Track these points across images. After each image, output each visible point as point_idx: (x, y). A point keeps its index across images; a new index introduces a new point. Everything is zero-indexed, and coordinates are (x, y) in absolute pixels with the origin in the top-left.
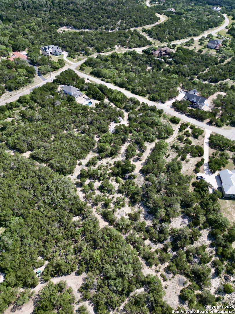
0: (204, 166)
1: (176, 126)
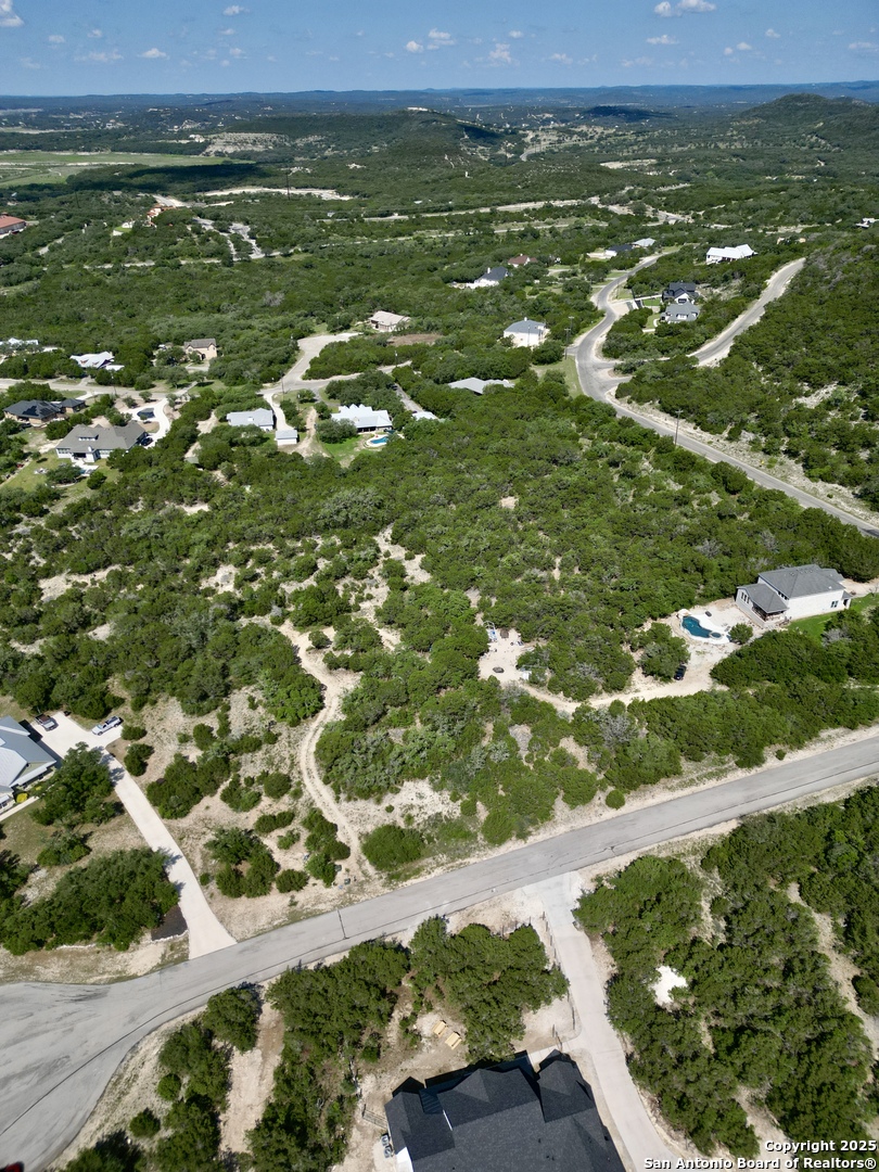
0: (120, 766)
1: (356, 828)
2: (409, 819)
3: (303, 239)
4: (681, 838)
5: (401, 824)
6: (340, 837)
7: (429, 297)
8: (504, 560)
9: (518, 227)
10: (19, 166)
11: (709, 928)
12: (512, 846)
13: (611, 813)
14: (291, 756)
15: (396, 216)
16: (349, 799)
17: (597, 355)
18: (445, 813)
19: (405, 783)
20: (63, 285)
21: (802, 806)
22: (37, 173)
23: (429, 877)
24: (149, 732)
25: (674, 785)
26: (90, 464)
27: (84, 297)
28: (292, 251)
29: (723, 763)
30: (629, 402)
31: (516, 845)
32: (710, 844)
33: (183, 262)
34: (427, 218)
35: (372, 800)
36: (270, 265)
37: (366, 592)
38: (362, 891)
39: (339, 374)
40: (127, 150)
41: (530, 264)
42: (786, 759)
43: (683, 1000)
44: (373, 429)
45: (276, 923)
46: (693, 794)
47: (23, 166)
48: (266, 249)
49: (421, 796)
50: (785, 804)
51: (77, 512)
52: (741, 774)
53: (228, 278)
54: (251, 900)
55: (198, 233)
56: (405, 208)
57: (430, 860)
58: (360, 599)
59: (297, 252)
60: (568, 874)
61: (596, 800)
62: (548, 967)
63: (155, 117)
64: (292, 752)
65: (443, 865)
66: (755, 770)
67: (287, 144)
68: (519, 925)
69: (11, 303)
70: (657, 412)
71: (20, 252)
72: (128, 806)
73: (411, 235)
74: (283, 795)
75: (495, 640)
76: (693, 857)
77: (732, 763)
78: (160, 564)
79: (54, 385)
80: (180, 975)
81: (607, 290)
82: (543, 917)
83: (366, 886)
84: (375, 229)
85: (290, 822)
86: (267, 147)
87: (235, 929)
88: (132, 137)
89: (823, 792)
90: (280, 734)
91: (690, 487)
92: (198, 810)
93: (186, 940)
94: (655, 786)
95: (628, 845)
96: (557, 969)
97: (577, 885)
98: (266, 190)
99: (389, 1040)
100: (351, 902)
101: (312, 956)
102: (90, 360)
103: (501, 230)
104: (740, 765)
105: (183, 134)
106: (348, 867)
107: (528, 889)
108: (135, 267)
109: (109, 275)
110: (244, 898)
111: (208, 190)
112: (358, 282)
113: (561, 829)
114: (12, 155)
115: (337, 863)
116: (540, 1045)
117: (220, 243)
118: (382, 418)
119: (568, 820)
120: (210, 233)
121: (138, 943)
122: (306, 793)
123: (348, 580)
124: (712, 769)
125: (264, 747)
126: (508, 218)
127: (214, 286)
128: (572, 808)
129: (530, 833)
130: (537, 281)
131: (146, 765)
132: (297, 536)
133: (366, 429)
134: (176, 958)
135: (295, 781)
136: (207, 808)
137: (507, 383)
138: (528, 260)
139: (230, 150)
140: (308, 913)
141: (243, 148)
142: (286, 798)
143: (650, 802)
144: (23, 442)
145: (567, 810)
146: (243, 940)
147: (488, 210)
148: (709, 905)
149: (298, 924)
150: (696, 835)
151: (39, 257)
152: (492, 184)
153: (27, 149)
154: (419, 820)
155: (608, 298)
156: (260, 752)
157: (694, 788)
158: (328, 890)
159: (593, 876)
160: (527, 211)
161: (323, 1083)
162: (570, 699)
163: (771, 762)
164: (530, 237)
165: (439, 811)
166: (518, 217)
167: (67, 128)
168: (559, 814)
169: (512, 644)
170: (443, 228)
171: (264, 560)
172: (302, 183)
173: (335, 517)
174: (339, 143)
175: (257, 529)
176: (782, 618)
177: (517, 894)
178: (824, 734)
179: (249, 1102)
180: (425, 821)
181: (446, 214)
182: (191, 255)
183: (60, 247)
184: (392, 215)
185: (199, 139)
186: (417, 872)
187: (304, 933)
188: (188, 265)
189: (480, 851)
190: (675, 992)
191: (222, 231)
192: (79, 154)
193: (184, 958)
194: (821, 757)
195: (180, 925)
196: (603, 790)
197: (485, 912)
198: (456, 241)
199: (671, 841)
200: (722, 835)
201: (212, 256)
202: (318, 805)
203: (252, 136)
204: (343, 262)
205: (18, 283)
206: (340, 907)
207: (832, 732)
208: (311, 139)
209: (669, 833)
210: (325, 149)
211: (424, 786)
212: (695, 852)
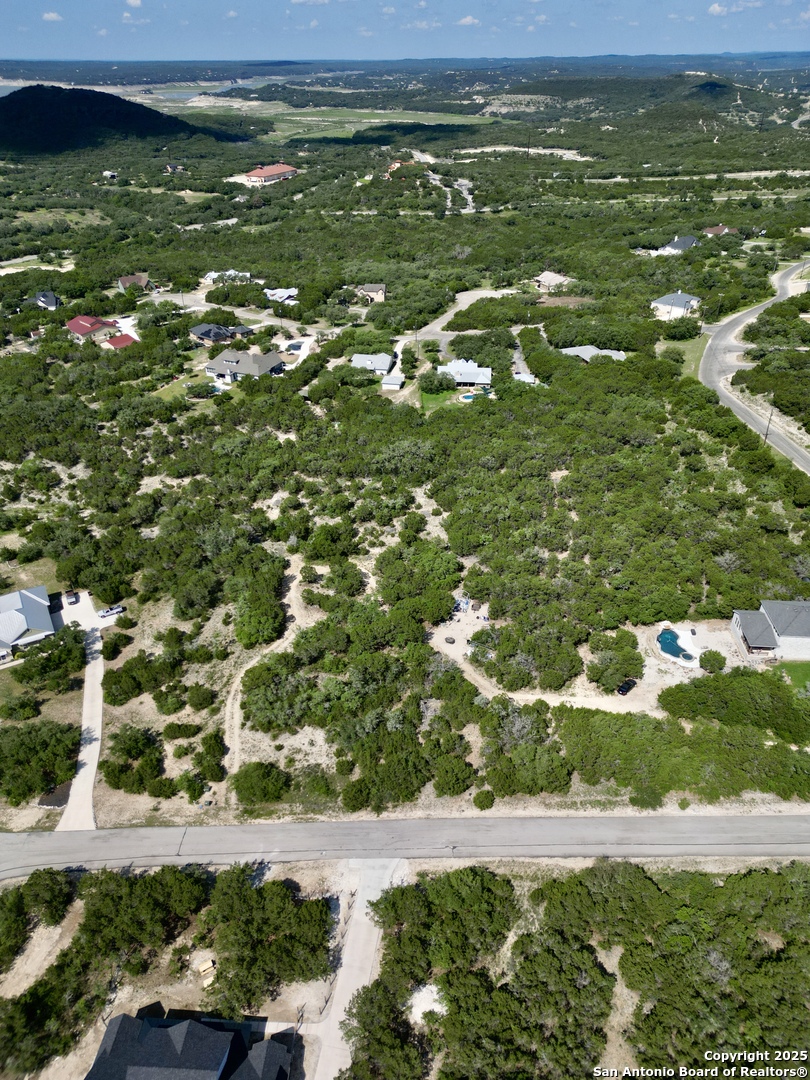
0: (100, 649)
1: (243, 757)
2: (291, 761)
3: (518, 197)
4: (527, 860)
5: (282, 765)
6: (226, 762)
7: (605, 261)
8: (516, 533)
9: (743, 195)
10: (324, 121)
11: (502, 963)
12: (365, 816)
13: (475, 812)
14: (231, 675)
15: (619, 179)
16: (253, 728)
17: (736, 338)
18: (324, 766)
19: (306, 727)
20: (296, 228)
21: (677, 865)
22: (336, 127)
23: (277, 821)
24: (140, 624)
25: (553, 802)
26: (227, 384)
27: (309, 239)
28: (502, 208)
29: (617, 795)
30: (742, 391)
31: (369, 816)
32: (554, 876)
33: (402, 213)
34: (648, 182)
35: (270, 735)
36: (477, 220)
37: (382, 538)
38: (216, 816)
39: (475, 328)
40: (417, 109)
41: (727, 234)
42: (689, 811)
43: (436, 1026)
44: (472, 384)
45: (134, 822)
46: (568, 817)
47: (327, 121)
48: (480, 205)
49: (312, 743)
50: (660, 859)
51: (195, 424)
52: (631, 812)
53: (434, 229)
54: (127, 795)
55: (425, 187)
56: (630, 171)
57: (287, 806)
58: (373, 545)
59: (507, 209)
60: (398, 860)
61: (466, 795)
62: (331, 945)
63: (451, 79)
64: (233, 672)
65: (295, 814)
66: (648, 813)
67: (558, 106)
68: (328, 895)
69: (252, 239)
70: (767, 405)
71: (279, 196)
72: (87, 685)
73: (624, 198)
74: (203, 709)
75: (465, 611)
76: (529, 883)
77: (626, 798)
78: (229, 480)
79: (239, 312)
80: (43, 841)
81: (797, 267)
82: (353, 895)
83: (221, 813)
84: (590, 190)
85: (194, 734)
86: (538, 108)
87: (102, 816)
88: (424, 97)
89: (709, 858)
90: (233, 653)
91: (754, 492)
92: (133, 703)
93: (61, 814)
94: (533, 798)
95: (471, 850)
96: (338, 950)
97: (402, 873)
98: (516, 149)
99: (161, 961)
100: (201, 824)
101: (143, 862)
102: (279, 294)
103: (720, 198)
104: (634, 802)
105: (468, 96)
106: (219, 790)
107: (354, 863)
108: (362, 215)
109: (337, 220)
110: (122, 791)
111: (464, 148)
112: (551, 241)
113: (419, 813)
114: (323, 111)
115: (210, 784)
116: (280, 1018)
117: (439, 197)
118: (484, 376)
119: (428, 807)
120: (436, 188)
121: (28, 803)
122: (222, 713)
123: (373, 524)
124: (602, 798)
125: (214, 661)
126: (734, 185)
127: (418, 236)
128: (439, 796)
129: (386, 809)
130: (724, 253)
131: (120, 652)
132: (352, 476)
133: (465, 384)
134: (46, 826)
135: (221, 698)
136: (141, 703)
137: (620, 356)
138: (726, 230)
139: (504, 110)
140: (163, 822)
141: (516, 109)
142: (204, 713)
143: (520, 812)
144: (188, 359)
145: (432, 797)
146: (103, 828)
147: (713, 177)
148: (516, 938)
149: (149, 829)
150: (545, 861)
151: (293, 201)
152: (736, 151)
153: (335, 106)
154: (298, 765)
155: (792, 277)
156: (209, 665)
157: (572, 812)
158: (190, 806)
159: (419, 869)
160: (757, 179)
161: (91, 978)
162: (501, 686)
163: (670, 808)
164: (749, 206)
165: (319, 762)
166: (746, 185)
167: (376, 88)
168: (423, 797)
169: (478, 618)
170: (661, 193)
171: (314, 492)
172: (551, 143)
173: (387, 464)
174: (608, 105)
175: (320, 462)
176: (771, 654)
177: (342, 865)
178: (747, 795)
179: (29, 971)
180: (303, 768)
181: (669, 179)
182: (411, 207)
183: (312, 193)
184: (615, 177)
185: (480, 100)
186: (270, 814)
187: (149, 838)
188: (405, 216)
189: (334, 811)
190: (429, 1015)
191: (446, 186)
192: (376, 111)
193: (51, 829)
194: (729, 819)
195: (63, 800)
196: (478, 787)
197: (305, 872)
198: (667, 207)
199: (516, 859)
200: (572, 871)
201: (428, 208)
202: (226, 726)
203: (528, 97)
204: (544, 222)
205: (267, 222)
206: (190, 824)
207: (758, 795)
208: (582, 101)
209: (519, 850)
210: (592, 112)
211: (320, 735)
212: (534, 879)
